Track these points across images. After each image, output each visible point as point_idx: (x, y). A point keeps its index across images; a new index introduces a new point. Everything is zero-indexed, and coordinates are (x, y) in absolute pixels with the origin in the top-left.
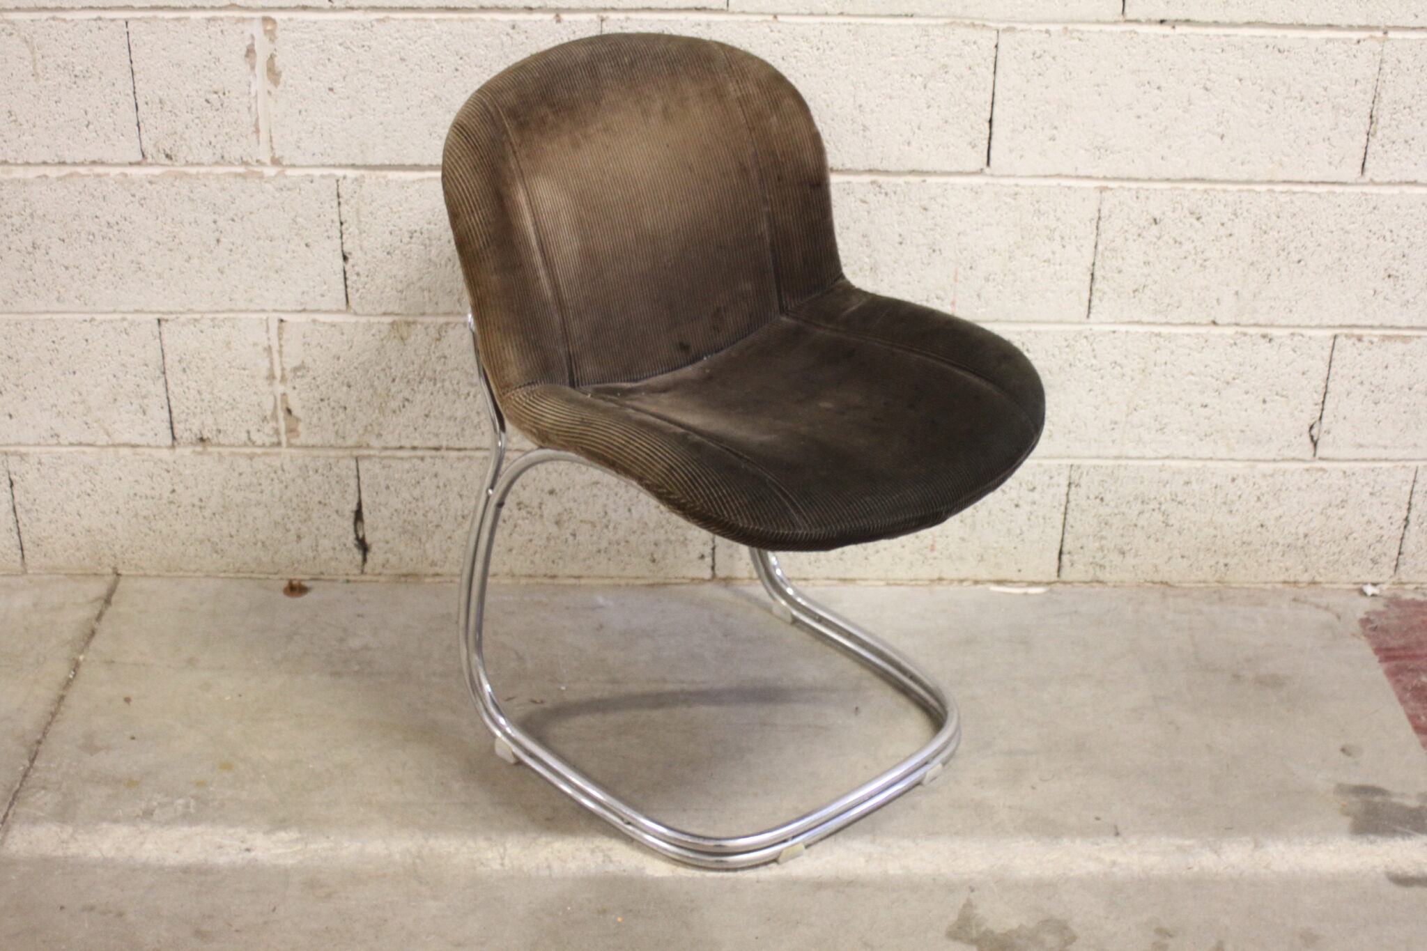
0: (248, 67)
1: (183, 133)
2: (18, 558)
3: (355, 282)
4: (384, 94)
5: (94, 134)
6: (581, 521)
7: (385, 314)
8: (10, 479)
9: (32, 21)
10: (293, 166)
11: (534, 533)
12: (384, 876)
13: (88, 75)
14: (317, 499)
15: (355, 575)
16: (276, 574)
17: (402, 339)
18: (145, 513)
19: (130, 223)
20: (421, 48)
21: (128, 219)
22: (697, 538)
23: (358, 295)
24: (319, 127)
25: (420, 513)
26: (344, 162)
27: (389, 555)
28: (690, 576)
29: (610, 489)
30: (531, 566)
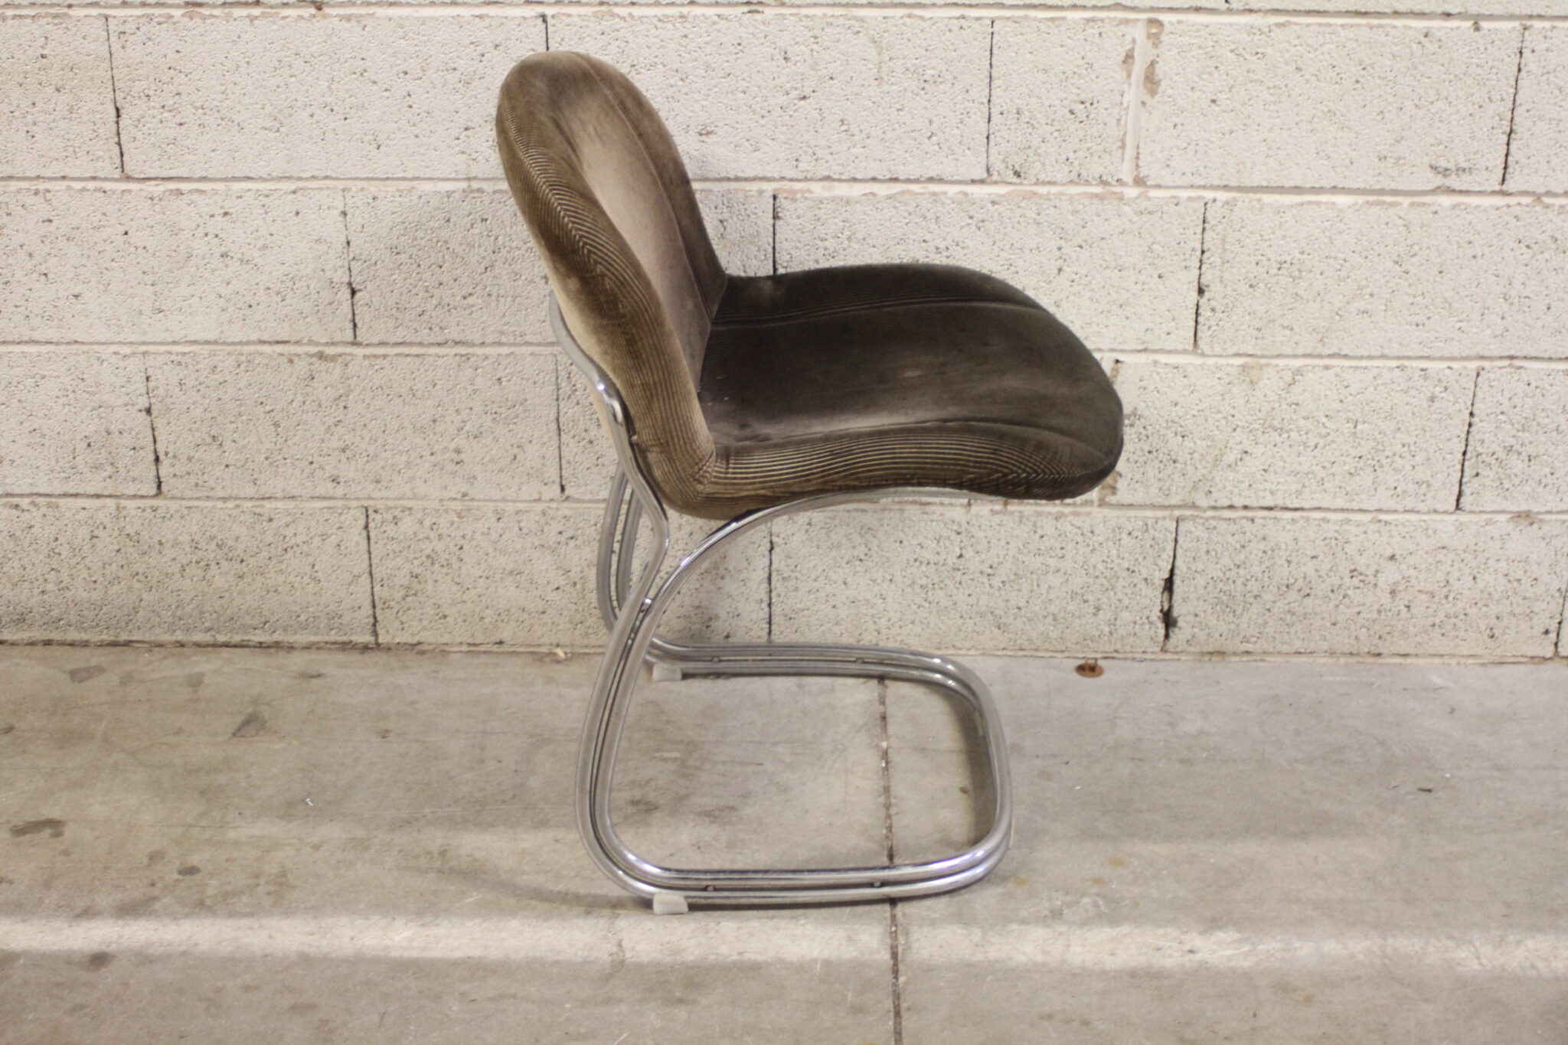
0: (1124, 75)
1: (1039, 148)
2: (765, 634)
3: (1208, 319)
4: (1272, 107)
5: (936, 147)
6: (1419, 591)
7: (1238, 355)
8: (771, 542)
9: (885, 18)
10: (1159, 186)
11: (1364, 605)
12: (1358, 978)
13: (940, 80)
14: (1126, 565)
15: (1153, 653)
16: (1062, 652)
17: (1252, 382)
18: (924, 581)
19: (963, 248)
20: (1321, 57)
21: (961, 244)
22: (1543, 610)
23: (1209, 333)
24: (1194, 143)
25: (1239, 582)
26: (1216, 182)
27: (1196, 630)
28: (1530, 653)
29: (1457, 554)
30: (1354, 642)
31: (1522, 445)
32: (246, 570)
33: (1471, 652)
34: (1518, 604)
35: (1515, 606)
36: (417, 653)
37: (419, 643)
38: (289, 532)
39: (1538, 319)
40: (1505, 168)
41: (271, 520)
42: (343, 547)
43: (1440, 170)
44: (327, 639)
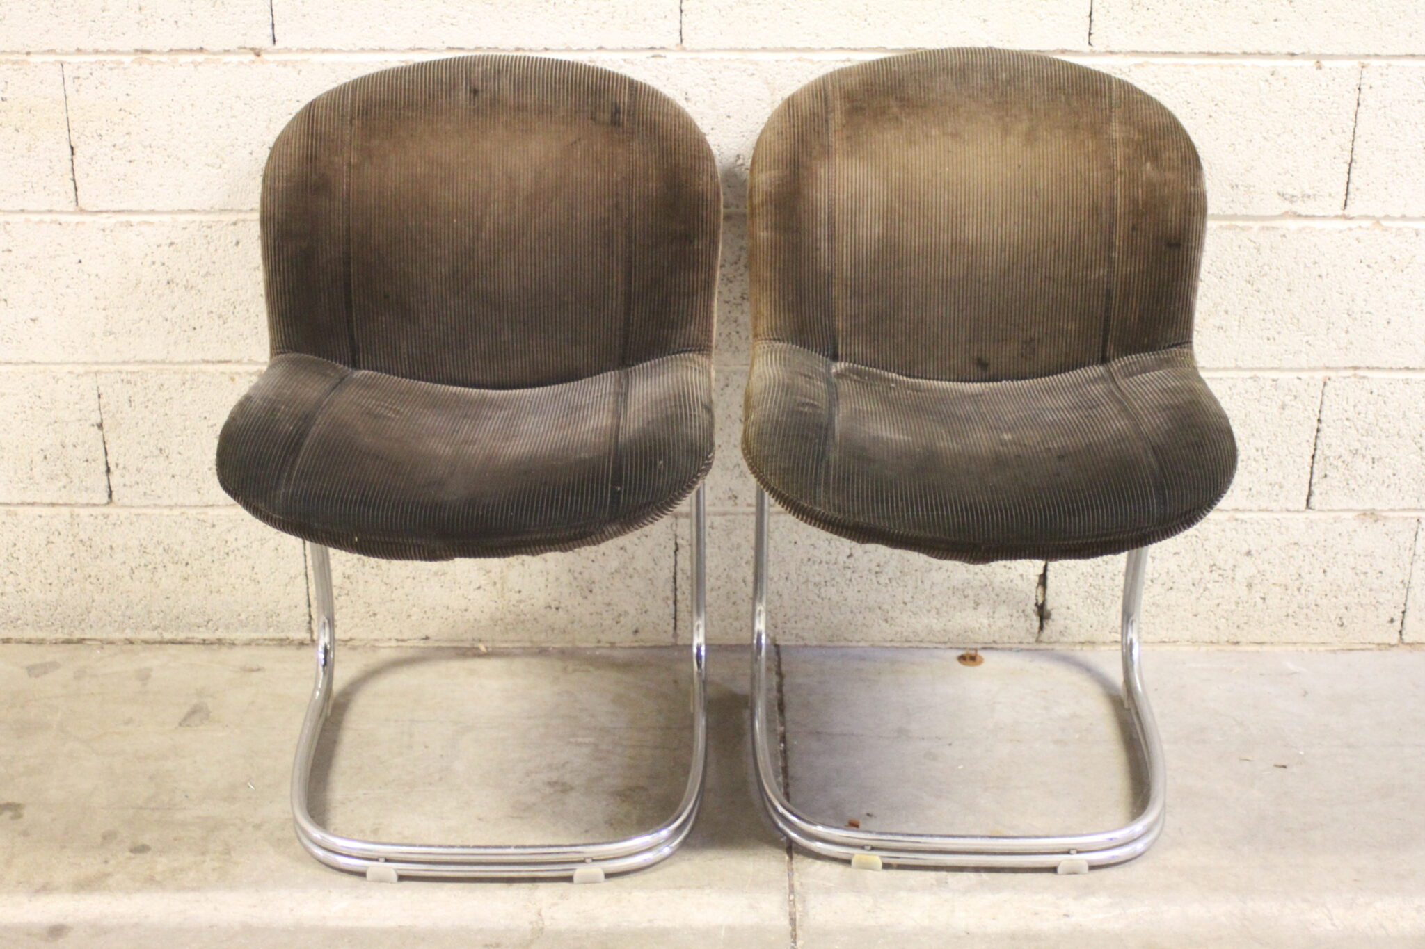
2: (671, 629)
6: (1274, 584)
8: (677, 544)
9: (777, 61)
11: (1223, 597)
15: (1029, 643)
18: (817, 579)
22: (1388, 601)
27: (1069, 622)
28: (1377, 641)
29: (1308, 550)
30: (1213, 631)
31: (1366, 449)
32: (190, 572)
33: (1323, 640)
34: (1365, 595)
35: (1362, 597)
36: (350, 649)
37: (351, 639)
38: (231, 537)
39: (1379, 332)
40: (1347, 195)
41: (213, 526)
42: (280, 551)
43: (1287, 196)
44: (266, 636)
